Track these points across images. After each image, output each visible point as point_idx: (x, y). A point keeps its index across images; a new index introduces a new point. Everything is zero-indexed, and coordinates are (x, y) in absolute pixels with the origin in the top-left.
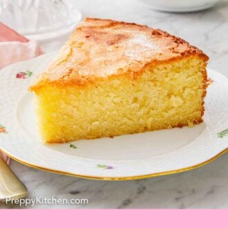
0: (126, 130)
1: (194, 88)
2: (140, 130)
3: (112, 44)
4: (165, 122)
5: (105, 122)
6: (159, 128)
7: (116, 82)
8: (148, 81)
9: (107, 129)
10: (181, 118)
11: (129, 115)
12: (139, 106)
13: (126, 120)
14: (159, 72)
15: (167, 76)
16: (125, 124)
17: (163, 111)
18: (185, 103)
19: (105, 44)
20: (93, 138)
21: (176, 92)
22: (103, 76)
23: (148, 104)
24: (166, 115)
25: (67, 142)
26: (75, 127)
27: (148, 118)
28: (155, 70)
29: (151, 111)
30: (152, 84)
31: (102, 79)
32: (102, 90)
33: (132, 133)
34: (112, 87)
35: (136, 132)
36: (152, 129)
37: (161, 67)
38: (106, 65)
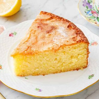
0: (51, 72)
1: (83, 55)
2: (58, 72)
3: (48, 32)
4: (70, 68)
5: (42, 69)
6: (67, 71)
7: (47, 53)
8: (62, 52)
9: (42, 72)
10: (78, 66)
11: (53, 66)
12: (57, 62)
13: (51, 68)
14: (67, 49)
15: (70, 50)
16: (51, 69)
17: (69, 63)
18: (79, 60)
19: (45, 32)
20: (35, 75)
21: (75, 56)
22: (42, 51)
23: (62, 61)
24: (71, 65)
25: (24, 76)
26: (28, 70)
27: (62, 67)
28: (65, 48)
29: (63, 64)
30: (63, 53)
31: (41, 52)
32: (41, 56)
33: (54, 73)
34: (45, 54)
35: (56, 73)
36: (64, 71)
37: (67, 47)
38: (43, 45)
